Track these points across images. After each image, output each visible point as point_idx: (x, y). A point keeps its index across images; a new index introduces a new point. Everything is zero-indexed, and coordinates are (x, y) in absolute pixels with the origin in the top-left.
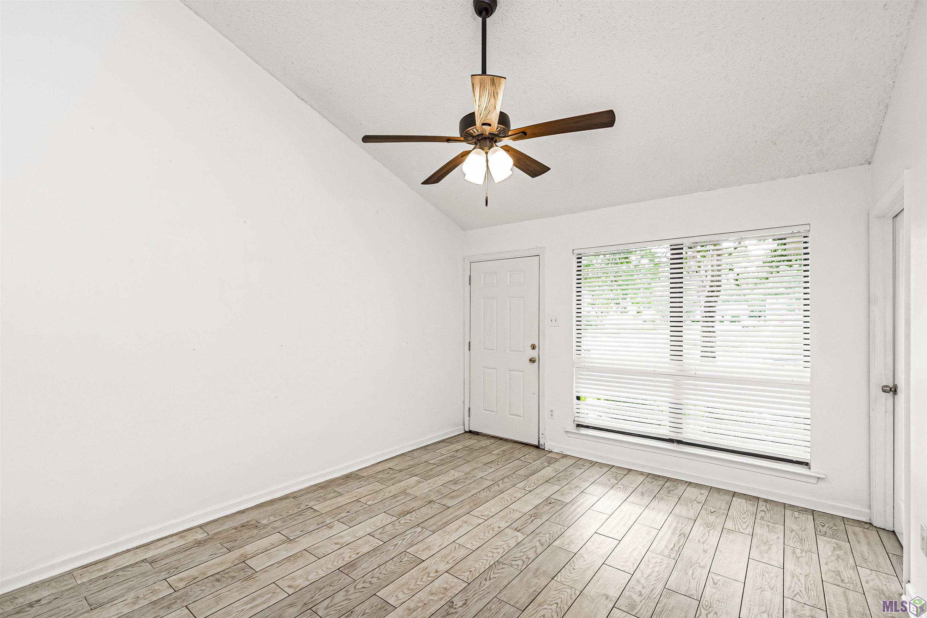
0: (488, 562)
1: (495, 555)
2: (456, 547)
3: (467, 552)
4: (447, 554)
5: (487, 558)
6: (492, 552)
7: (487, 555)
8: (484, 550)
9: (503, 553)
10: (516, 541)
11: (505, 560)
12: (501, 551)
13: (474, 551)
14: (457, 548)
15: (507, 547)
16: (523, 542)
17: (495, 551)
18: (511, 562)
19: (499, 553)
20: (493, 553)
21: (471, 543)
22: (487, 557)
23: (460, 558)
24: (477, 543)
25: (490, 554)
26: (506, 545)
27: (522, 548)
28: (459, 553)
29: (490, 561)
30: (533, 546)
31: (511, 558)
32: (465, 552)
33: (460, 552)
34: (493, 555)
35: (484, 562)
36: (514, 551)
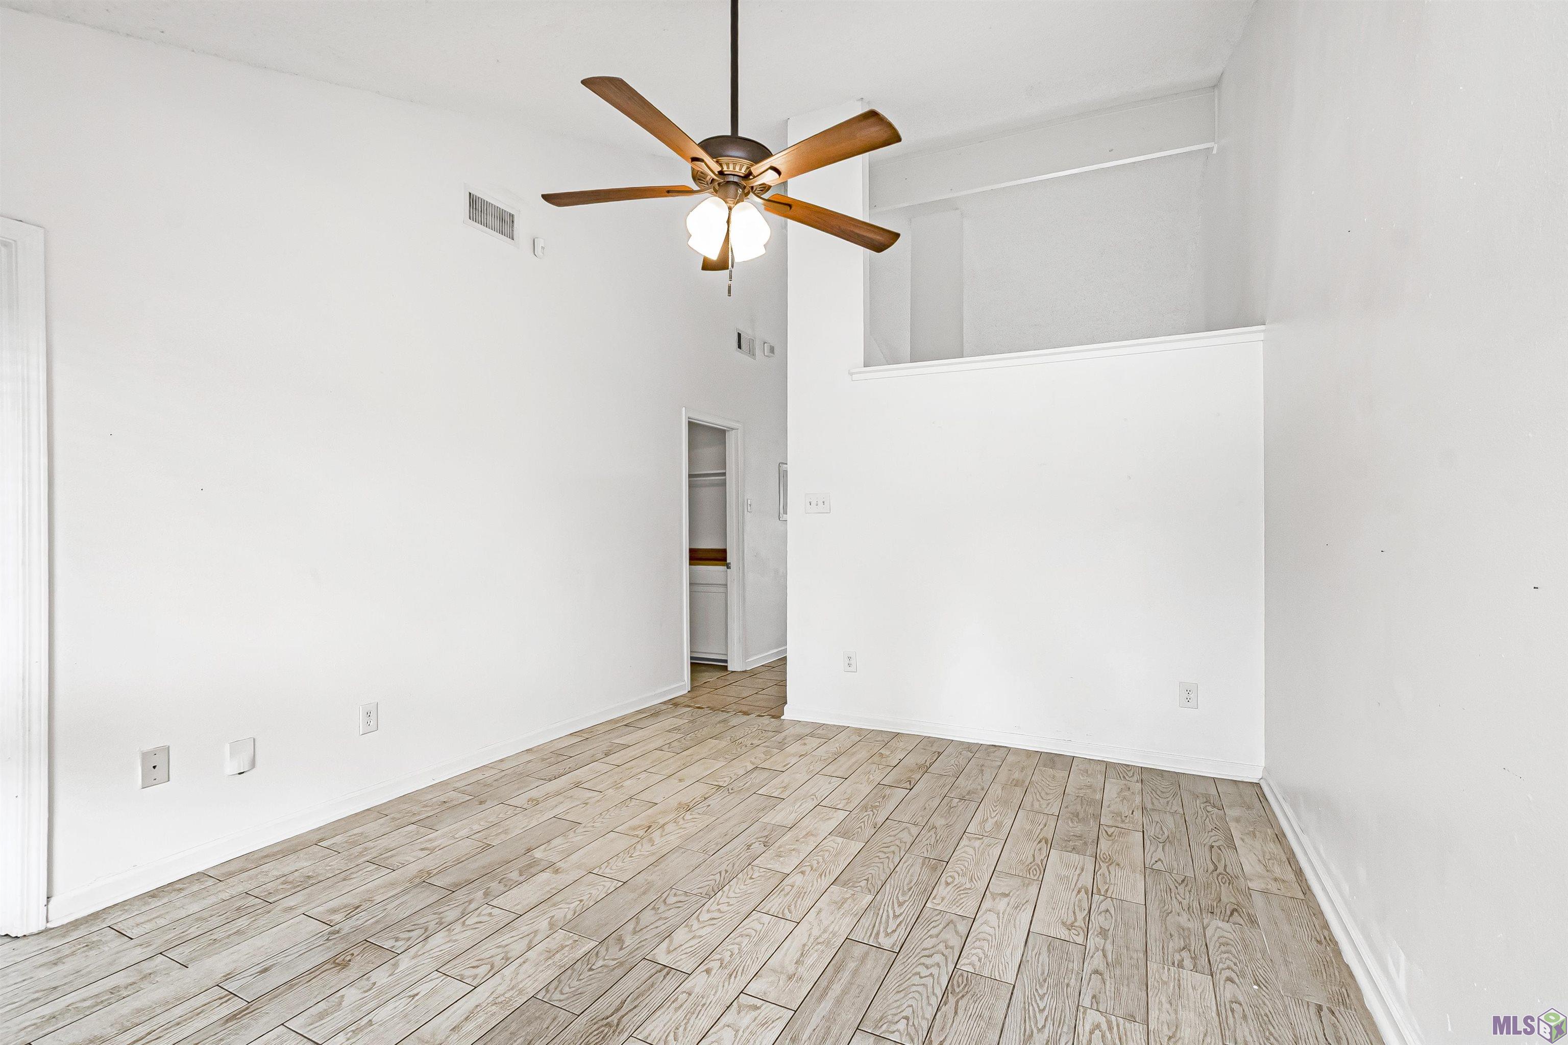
0: (725, 894)
1: (714, 907)
2: (788, 912)
3: (766, 906)
4: (800, 899)
5: (728, 900)
6: (721, 912)
7: (728, 906)
8: (736, 912)
9: (700, 913)
10: (671, 941)
11: (697, 902)
12: (705, 917)
13: (754, 910)
14: (786, 911)
15: (692, 925)
16: (657, 940)
17: (716, 915)
18: (687, 898)
19: (708, 911)
20: (719, 910)
21: (764, 924)
22: (728, 903)
23: (776, 895)
24: (752, 925)
25: (724, 908)
26: (695, 927)
27: (664, 927)
28: (779, 902)
29: (722, 896)
30: (640, 933)
31: (686, 906)
32: (769, 905)
33: (779, 905)
34: (719, 907)
35: (732, 894)
36: (678, 919)
